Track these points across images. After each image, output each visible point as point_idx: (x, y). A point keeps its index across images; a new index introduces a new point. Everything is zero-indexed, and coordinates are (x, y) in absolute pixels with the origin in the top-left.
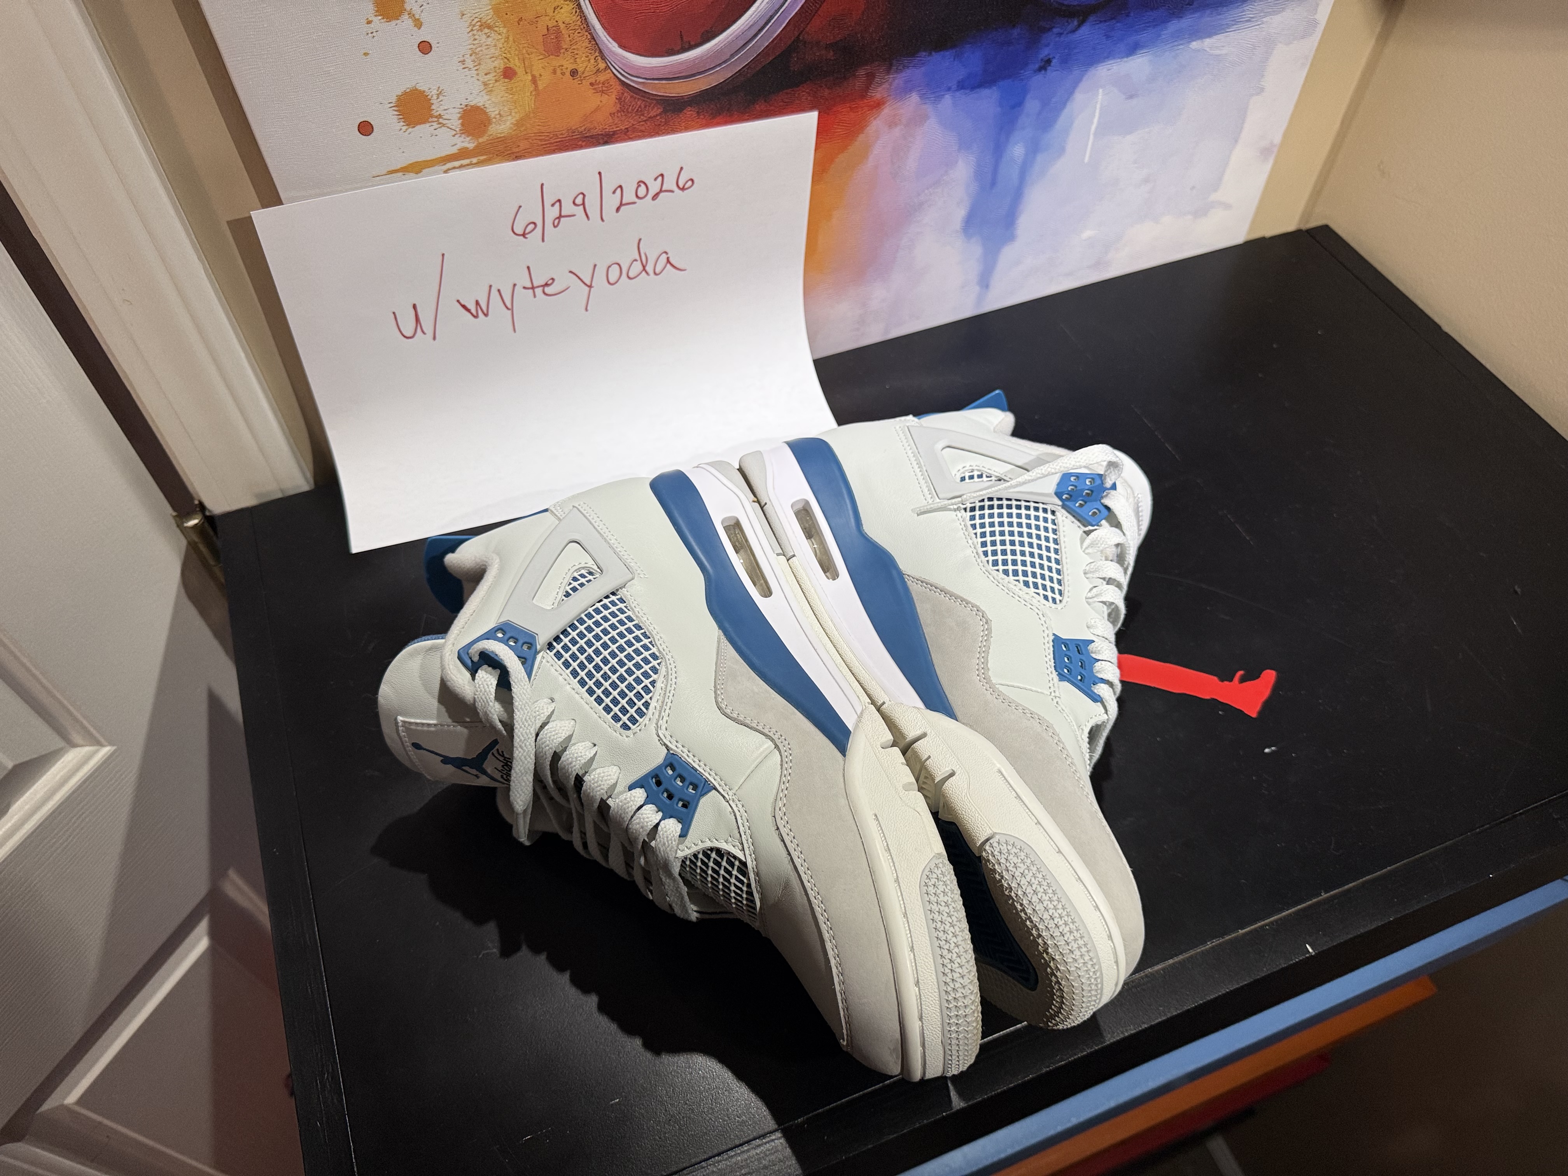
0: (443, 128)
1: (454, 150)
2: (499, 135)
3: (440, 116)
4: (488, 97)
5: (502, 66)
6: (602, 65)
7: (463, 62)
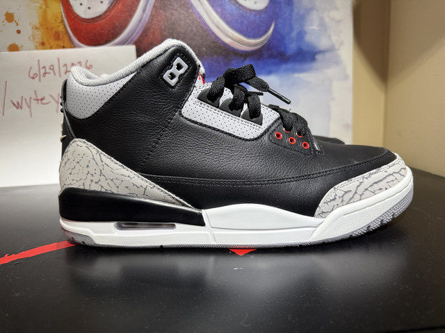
5: (41, 41)
7: (29, 38)
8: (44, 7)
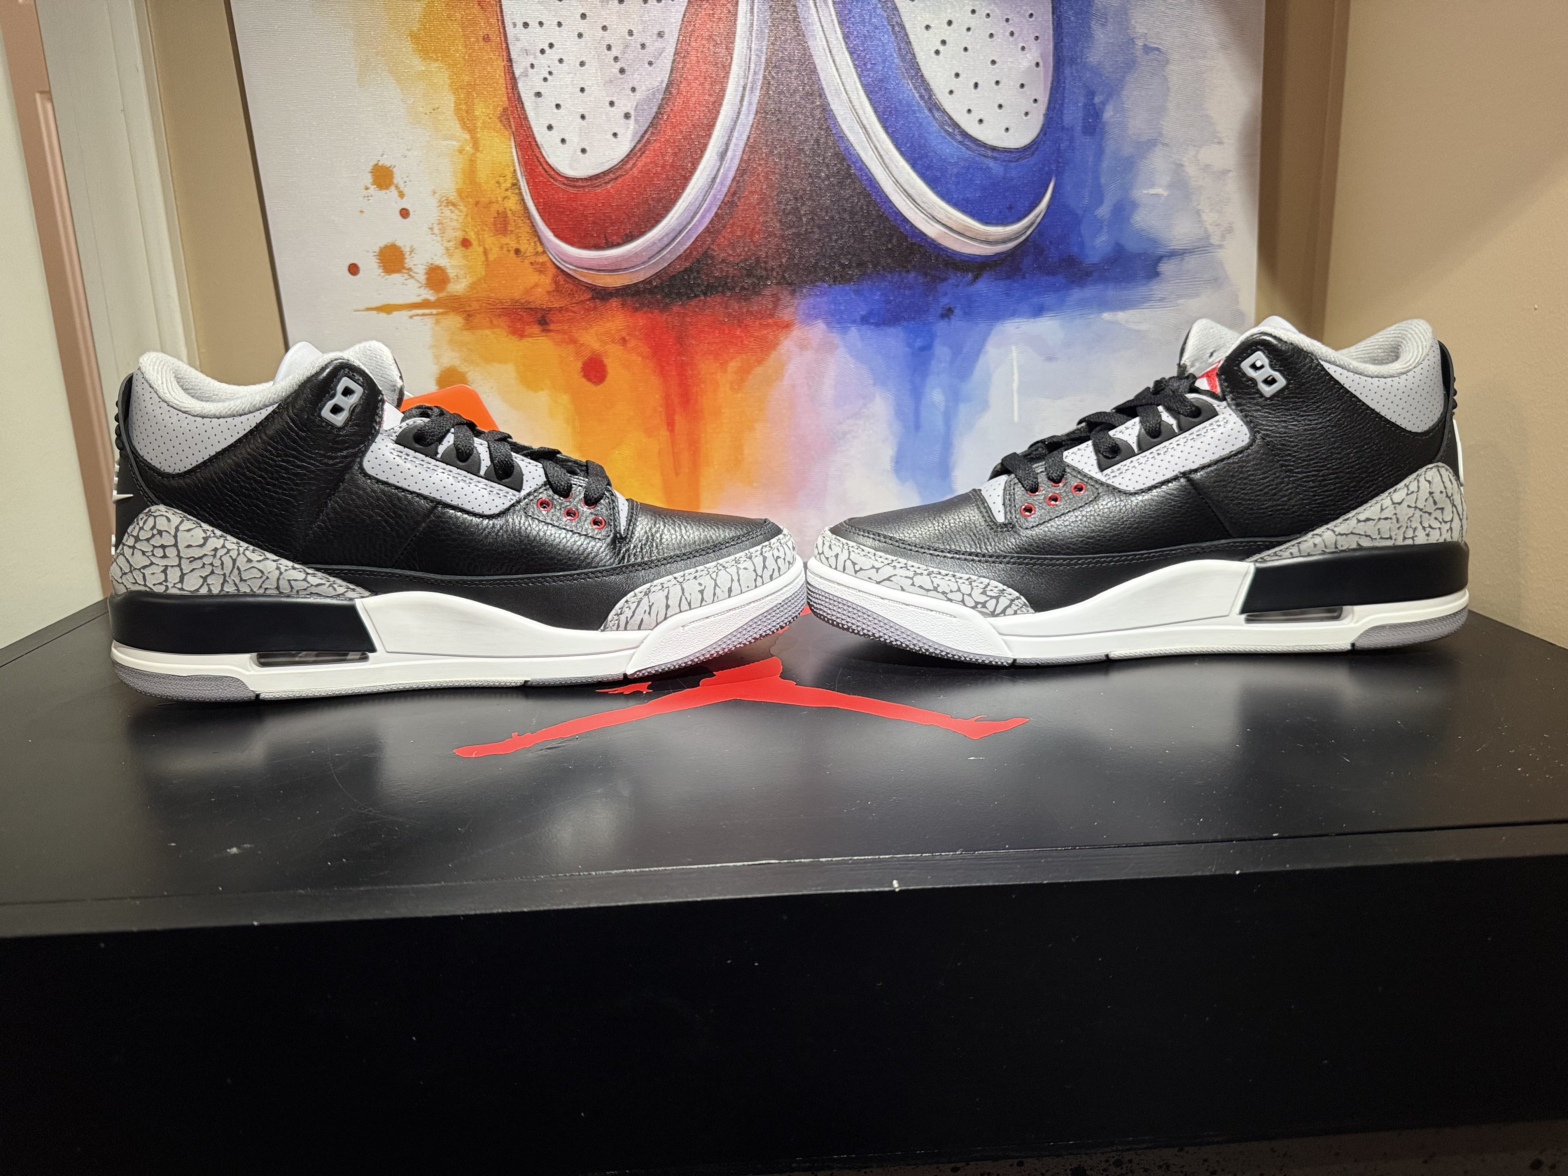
0: (412, 280)
1: (418, 300)
2: (455, 294)
3: (410, 269)
4: (449, 260)
5: (462, 237)
6: (540, 249)
7: (431, 229)
8: (469, 148)
